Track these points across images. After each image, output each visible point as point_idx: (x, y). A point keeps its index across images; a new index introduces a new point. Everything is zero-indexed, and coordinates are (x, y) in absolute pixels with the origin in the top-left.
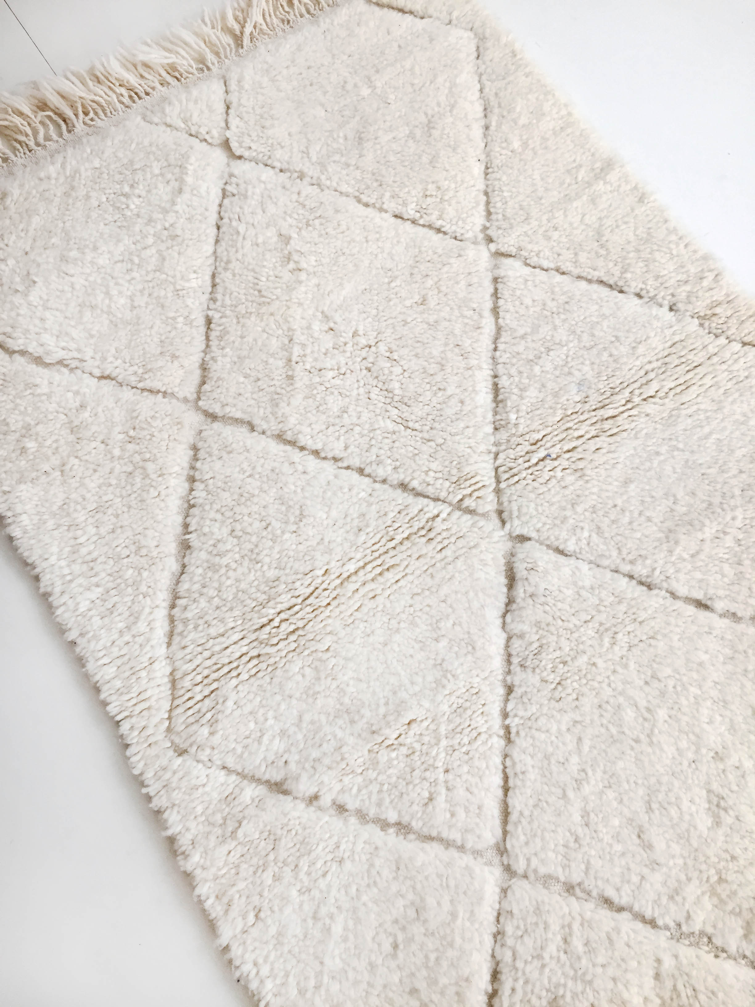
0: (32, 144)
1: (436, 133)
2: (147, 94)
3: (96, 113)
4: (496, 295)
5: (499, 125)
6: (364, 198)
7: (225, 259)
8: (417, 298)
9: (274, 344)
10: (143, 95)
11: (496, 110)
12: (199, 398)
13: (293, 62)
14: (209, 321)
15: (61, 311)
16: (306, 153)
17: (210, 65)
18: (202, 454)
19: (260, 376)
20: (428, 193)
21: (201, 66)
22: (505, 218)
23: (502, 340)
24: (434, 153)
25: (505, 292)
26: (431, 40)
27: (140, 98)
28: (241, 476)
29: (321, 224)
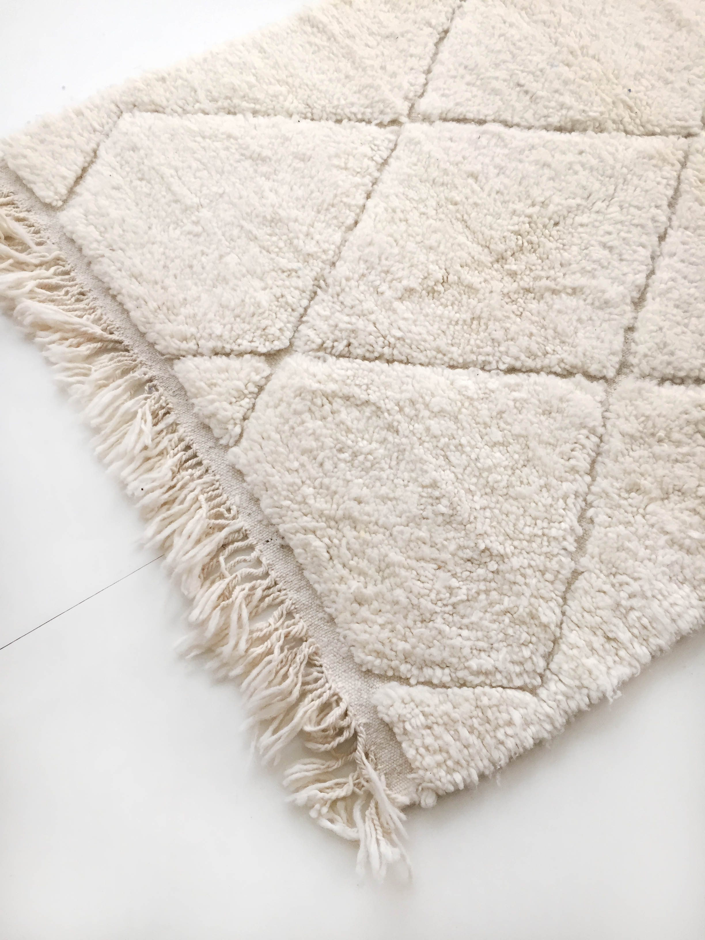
0: (266, 583)
1: (266, 153)
2: (188, 447)
3: (219, 505)
4: (462, 120)
5: (256, 101)
6: (350, 221)
7: (434, 353)
8: (471, 181)
9: (534, 306)
10: (190, 452)
11: (236, 101)
12: (604, 378)
13: (156, 283)
14: (512, 370)
15: (517, 519)
16: (290, 273)
17: (147, 377)
18: (669, 371)
19: (575, 317)
20: (343, 165)
21: (146, 388)
22: (371, 106)
23: (509, 119)
24: (291, 157)
25: (459, 111)
26: (134, 149)
27: (195, 456)
28: (689, 333)
29: (387, 259)
